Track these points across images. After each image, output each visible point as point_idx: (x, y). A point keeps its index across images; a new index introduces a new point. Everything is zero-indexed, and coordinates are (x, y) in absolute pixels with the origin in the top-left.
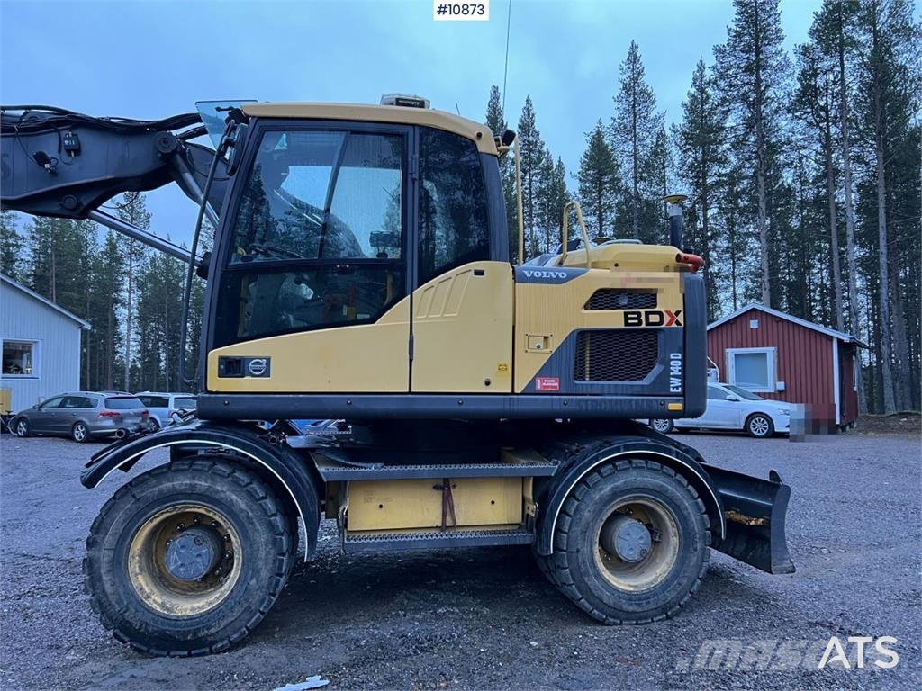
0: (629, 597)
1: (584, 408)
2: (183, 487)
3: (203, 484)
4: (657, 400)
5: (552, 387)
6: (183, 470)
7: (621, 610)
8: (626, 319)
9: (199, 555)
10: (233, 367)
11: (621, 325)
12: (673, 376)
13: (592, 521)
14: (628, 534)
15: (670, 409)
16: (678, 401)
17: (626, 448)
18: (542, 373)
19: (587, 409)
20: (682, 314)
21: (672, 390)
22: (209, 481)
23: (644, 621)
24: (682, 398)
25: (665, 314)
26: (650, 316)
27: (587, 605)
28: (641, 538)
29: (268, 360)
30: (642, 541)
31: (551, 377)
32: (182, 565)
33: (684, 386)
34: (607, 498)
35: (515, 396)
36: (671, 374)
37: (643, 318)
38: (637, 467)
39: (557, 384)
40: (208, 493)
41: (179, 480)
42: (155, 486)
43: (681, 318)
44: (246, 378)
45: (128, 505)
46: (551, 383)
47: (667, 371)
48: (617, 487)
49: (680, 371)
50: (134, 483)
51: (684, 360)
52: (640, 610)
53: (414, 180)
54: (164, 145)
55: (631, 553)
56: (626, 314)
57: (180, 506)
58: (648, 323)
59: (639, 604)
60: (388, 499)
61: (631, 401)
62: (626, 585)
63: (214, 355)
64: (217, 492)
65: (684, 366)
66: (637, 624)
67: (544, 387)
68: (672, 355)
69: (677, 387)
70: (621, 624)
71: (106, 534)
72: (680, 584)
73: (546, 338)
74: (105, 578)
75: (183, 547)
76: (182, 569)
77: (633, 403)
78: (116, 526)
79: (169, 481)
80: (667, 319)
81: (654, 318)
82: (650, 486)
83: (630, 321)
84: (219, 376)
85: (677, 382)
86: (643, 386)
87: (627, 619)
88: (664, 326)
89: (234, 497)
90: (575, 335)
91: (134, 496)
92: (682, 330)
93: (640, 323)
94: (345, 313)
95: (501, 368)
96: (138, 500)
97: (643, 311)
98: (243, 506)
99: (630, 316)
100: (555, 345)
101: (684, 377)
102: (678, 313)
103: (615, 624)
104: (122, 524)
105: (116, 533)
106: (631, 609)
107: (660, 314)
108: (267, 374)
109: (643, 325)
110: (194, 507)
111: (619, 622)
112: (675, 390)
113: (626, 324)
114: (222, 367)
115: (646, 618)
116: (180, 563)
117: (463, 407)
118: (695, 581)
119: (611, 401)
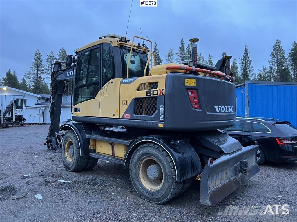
0: (148, 191)
1: (135, 124)
4: (155, 123)
5: (128, 117)
7: (144, 195)
8: (147, 93)
9: (72, 151)
11: (145, 96)
12: (161, 114)
13: (137, 162)
14: (150, 170)
15: (159, 126)
16: (162, 123)
17: (146, 139)
18: (126, 112)
19: (136, 125)
20: (164, 90)
21: (160, 119)
23: (151, 202)
24: (164, 122)
25: (159, 90)
26: (154, 92)
27: (135, 189)
28: (154, 172)
29: (80, 108)
30: (155, 174)
31: (128, 113)
33: (164, 118)
34: (141, 155)
35: (120, 119)
36: (160, 113)
37: (152, 93)
38: (150, 146)
39: (129, 116)
43: (164, 92)
44: (77, 112)
46: (127, 116)
47: (159, 112)
48: (143, 152)
49: (163, 112)
51: (164, 108)
52: (149, 197)
53: (101, 59)
55: (152, 177)
56: (147, 91)
58: (153, 95)
59: (149, 195)
60: (102, 145)
61: (148, 122)
62: (148, 187)
63: (74, 107)
65: (164, 110)
66: (149, 202)
67: (127, 117)
68: (161, 106)
69: (162, 118)
70: (145, 200)
72: (162, 193)
73: (127, 101)
77: (148, 123)
80: (159, 92)
81: (155, 93)
82: (153, 154)
83: (148, 94)
84: (74, 112)
85: (162, 116)
86: (152, 117)
87: (147, 199)
88: (158, 95)
90: (133, 100)
92: (164, 97)
93: (151, 95)
95: (117, 111)
97: (152, 90)
99: (148, 92)
100: (129, 103)
101: (164, 114)
102: (163, 90)
103: (143, 199)
106: (147, 195)
107: (157, 91)
108: (80, 112)
109: (152, 95)
111: (144, 199)
112: (162, 119)
113: (147, 95)
114: (75, 110)
115: (152, 201)
117: (109, 122)
118: (169, 194)
119: (142, 122)
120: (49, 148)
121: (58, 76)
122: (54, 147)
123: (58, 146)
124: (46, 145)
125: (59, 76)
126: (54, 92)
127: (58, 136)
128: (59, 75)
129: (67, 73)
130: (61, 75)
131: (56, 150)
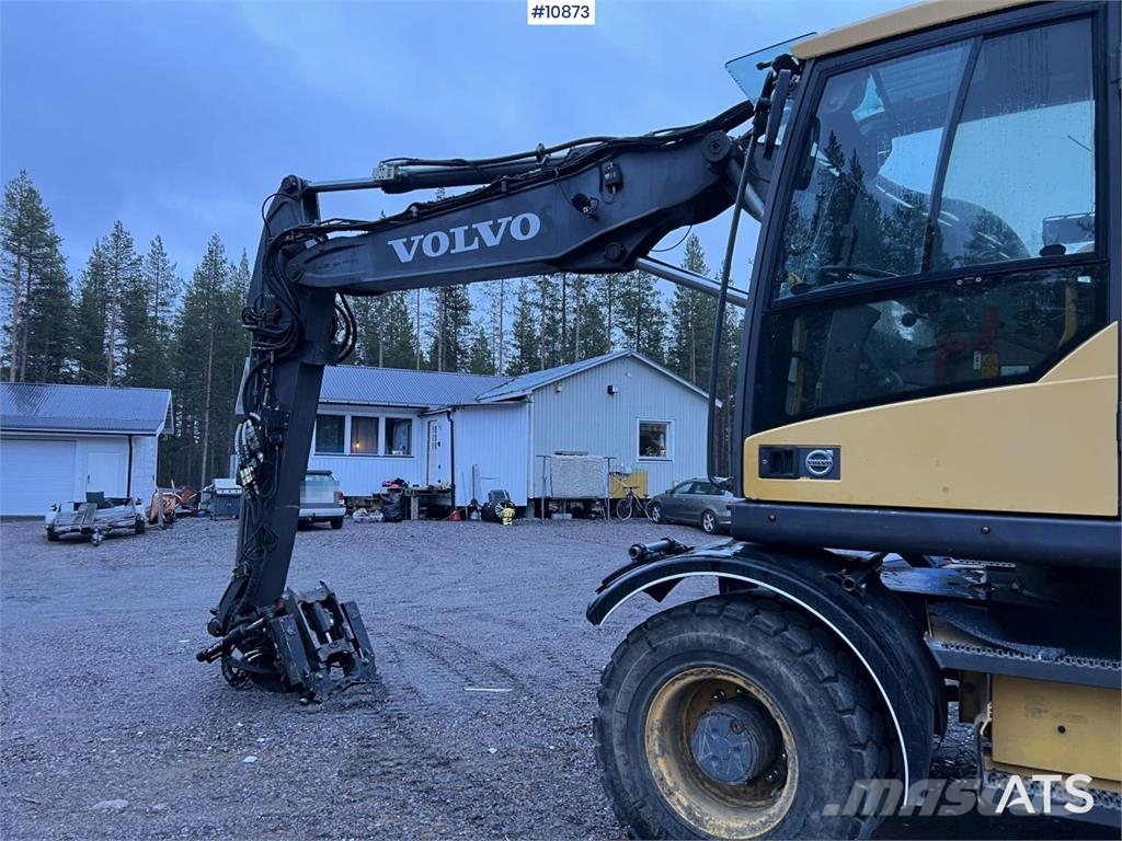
2: (710, 641)
3: (738, 641)
6: (712, 616)
9: (737, 749)
10: (781, 462)
22: (747, 638)
29: (837, 450)
32: (714, 758)
40: (745, 657)
41: (705, 630)
42: (674, 634)
44: (802, 480)
45: (642, 655)
50: (649, 624)
54: (713, 150)
57: (709, 669)
63: (754, 442)
64: (759, 657)
71: (618, 691)
74: (618, 752)
75: (714, 730)
76: (714, 764)
78: (628, 683)
79: (692, 629)
84: (761, 476)
89: (783, 669)
91: (649, 643)
94: (977, 365)
96: (654, 650)
98: (798, 687)
104: (636, 681)
105: (629, 692)
108: (834, 473)
110: (729, 675)
114: (765, 461)
116: (711, 753)
120: (235, 682)
121: (318, 262)
122: (297, 678)
123: (318, 670)
124: (210, 661)
125: (329, 259)
126: (277, 352)
127: (307, 607)
128: (327, 256)
129: (398, 245)
130: (342, 253)
131: (313, 694)
